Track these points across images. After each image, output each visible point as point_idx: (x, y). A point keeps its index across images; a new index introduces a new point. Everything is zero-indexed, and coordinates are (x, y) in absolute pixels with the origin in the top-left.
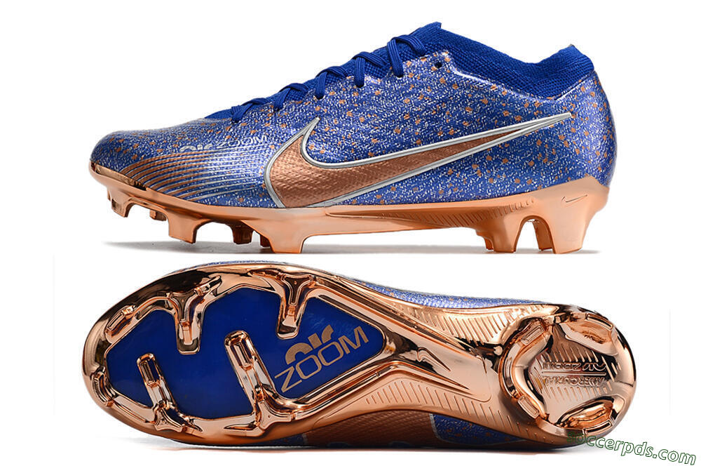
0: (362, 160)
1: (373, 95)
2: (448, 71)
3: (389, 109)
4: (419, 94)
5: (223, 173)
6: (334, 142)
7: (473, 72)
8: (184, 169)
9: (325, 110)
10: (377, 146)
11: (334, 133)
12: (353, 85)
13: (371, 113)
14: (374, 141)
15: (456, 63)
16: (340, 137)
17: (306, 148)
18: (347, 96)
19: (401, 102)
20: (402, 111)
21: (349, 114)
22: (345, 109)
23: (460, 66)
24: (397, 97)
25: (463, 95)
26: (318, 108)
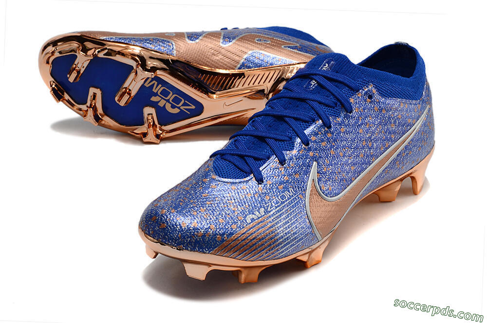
0: (351, 186)
1: (340, 132)
2: (377, 101)
3: (353, 140)
4: (366, 123)
5: (289, 233)
6: (333, 178)
7: (390, 97)
8: (263, 239)
9: (317, 154)
10: (355, 172)
11: (330, 171)
12: (324, 128)
13: (344, 147)
14: (353, 168)
15: (380, 93)
16: (335, 173)
17: (321, 189)
18: (325, 138)
19: (358, 132)
20: (361, 139)
21: (332, 152)
22: (328, 150)
23: (382, 95)
24: (354, 129)
25: (389, 116)
26: (311, 154)
